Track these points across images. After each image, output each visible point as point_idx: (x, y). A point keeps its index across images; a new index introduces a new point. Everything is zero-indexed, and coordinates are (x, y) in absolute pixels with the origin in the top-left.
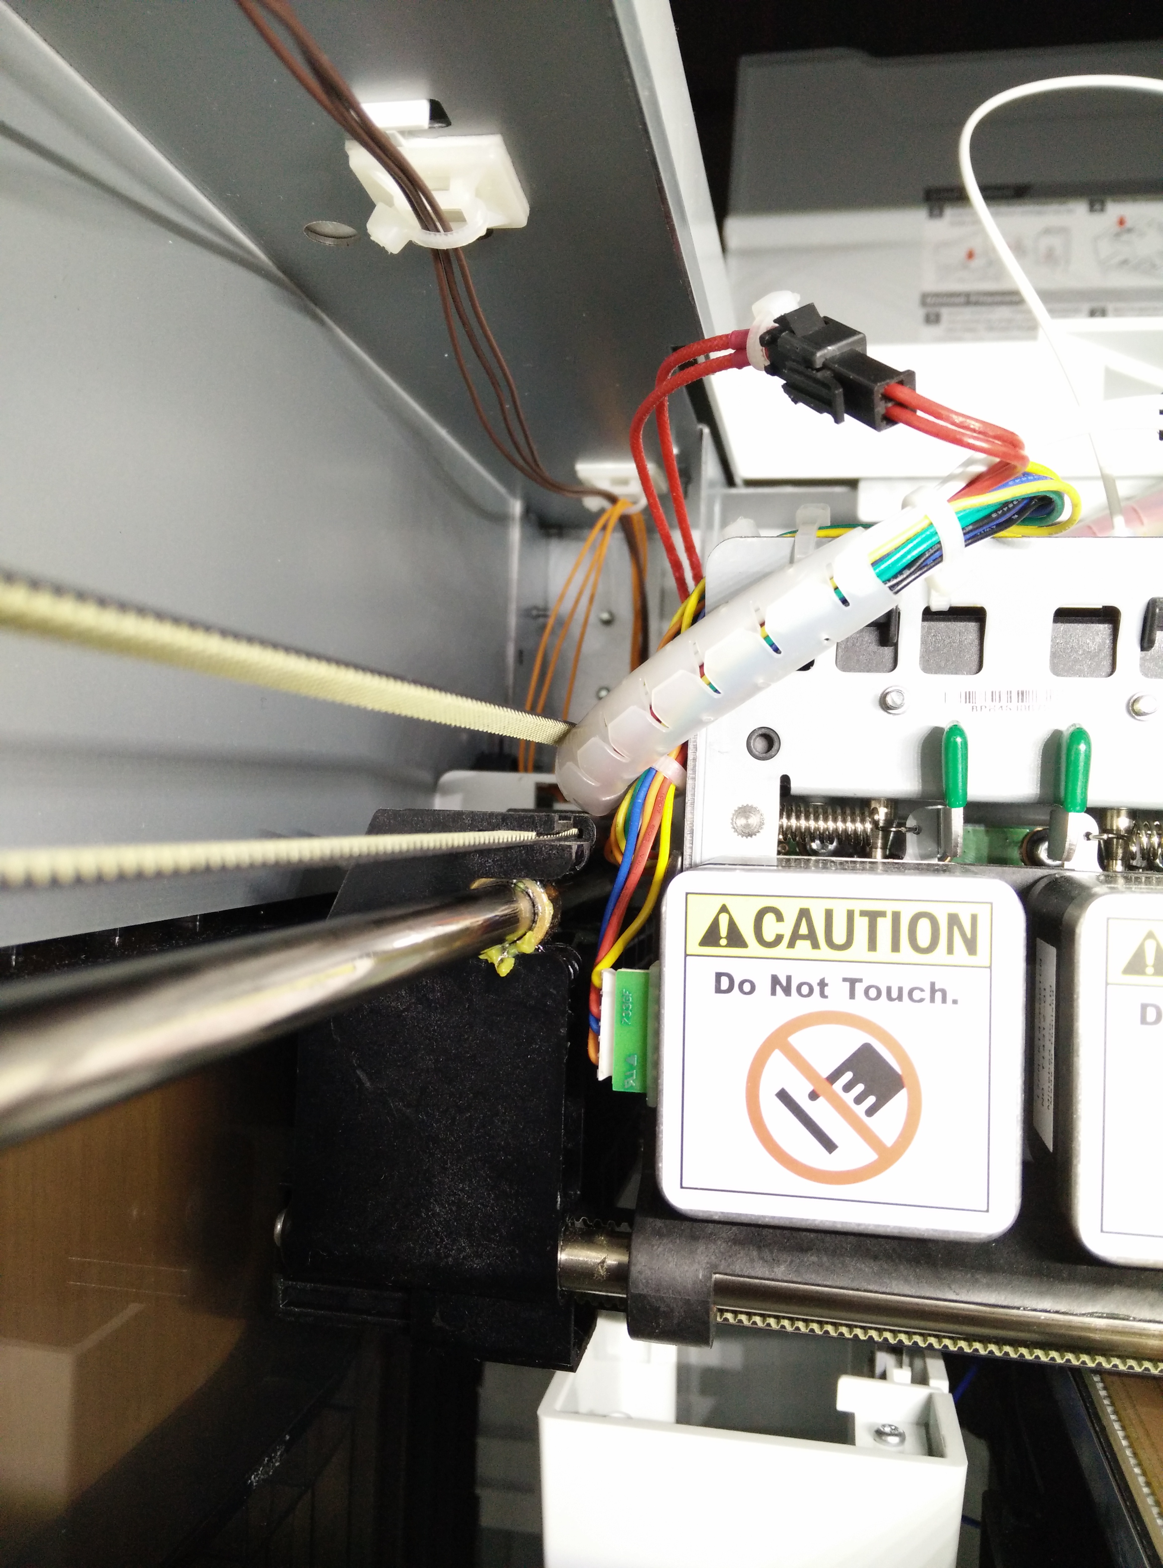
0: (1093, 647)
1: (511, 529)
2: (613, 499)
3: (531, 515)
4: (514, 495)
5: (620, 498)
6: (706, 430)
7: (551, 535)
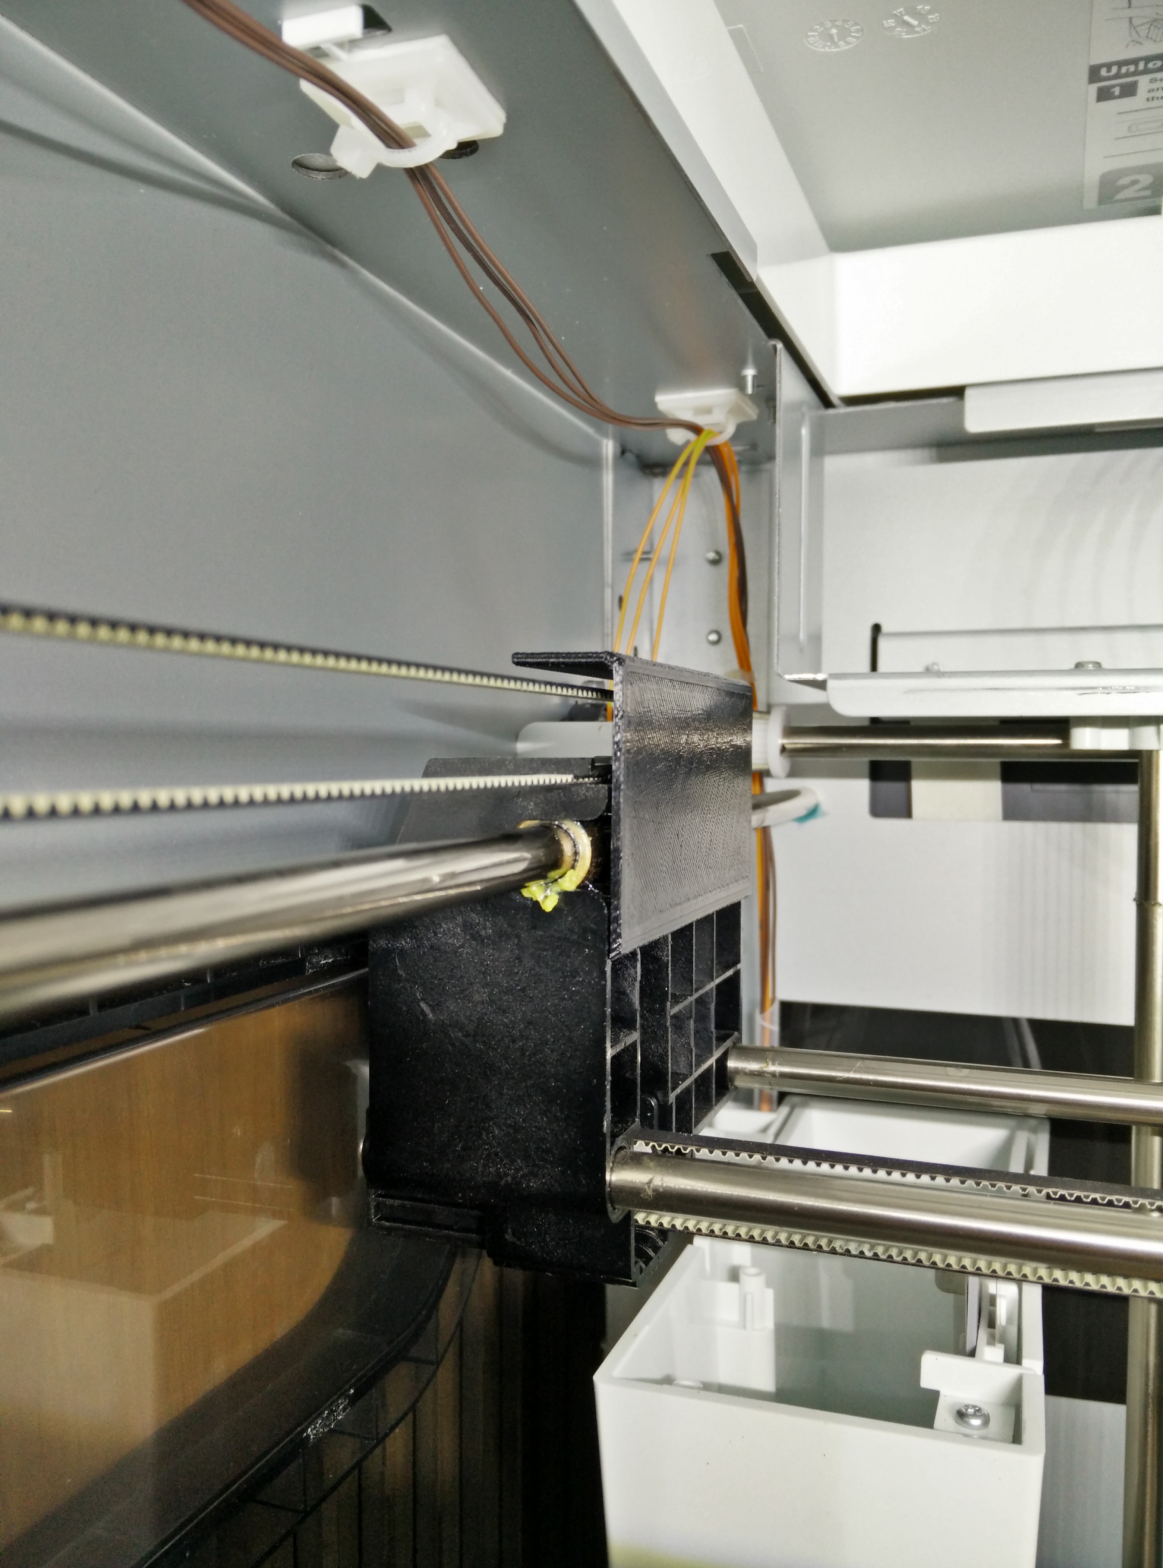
1: (605, 471)
2: (696, 430)
3: (628, 455)
4: (606, 436)
5: (706, 428)
6: (780, 346)
7: (655, 475)
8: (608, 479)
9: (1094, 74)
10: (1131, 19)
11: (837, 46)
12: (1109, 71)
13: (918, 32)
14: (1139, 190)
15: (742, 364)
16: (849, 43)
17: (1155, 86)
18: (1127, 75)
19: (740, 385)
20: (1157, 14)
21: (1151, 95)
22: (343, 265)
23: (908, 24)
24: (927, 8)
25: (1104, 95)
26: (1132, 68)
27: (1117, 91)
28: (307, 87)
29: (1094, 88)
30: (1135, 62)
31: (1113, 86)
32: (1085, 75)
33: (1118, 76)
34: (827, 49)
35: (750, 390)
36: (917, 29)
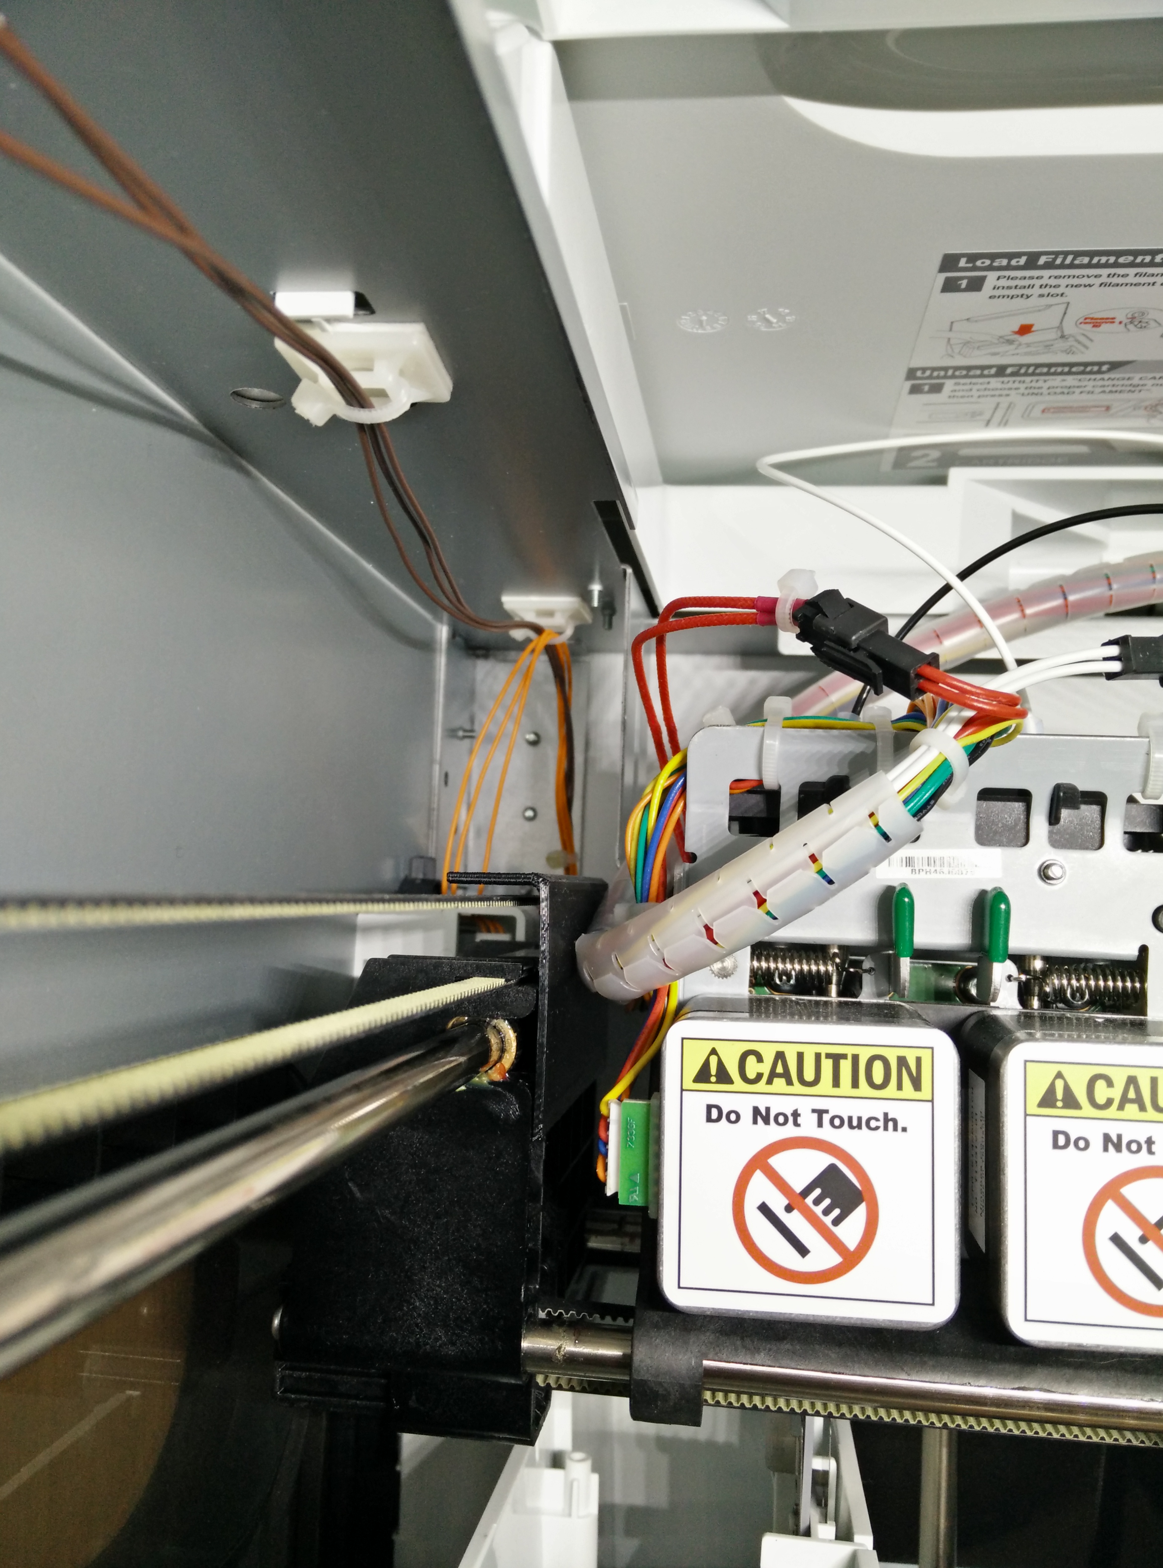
0: (1010, 821)
1: (438, 655)
2: (538, 630)
3: (458, 639)
4: (440, 620)
5: (546, 628)
6: (629, 571)
7: (478, 657)
8: (441, 661)
9: (911, 374)
10: (949, 339)
11: (705, 329)
12: (924, 372)
13: (774, 327)
14: (929, 462)
15: (590, 579)
16: (715, 328)
17: (957, 388)
18: (938, 377)
19: (586, 596)
20: (971, 338)
21: (952, 394)
22: (248, 474)
23: (768, 321)
24: (787, 311)
25: (915, 390)
26: (942, 373)
27: (926, 388)
28: (280, 345)
29: (908, 384)
30: (946, 369)
31: (925, 384)
32: (903, 373)
33: (930, 377)
34: (695, 331)
35: (596, 604)
36: (774, 325)
